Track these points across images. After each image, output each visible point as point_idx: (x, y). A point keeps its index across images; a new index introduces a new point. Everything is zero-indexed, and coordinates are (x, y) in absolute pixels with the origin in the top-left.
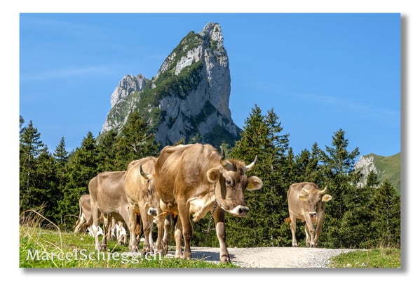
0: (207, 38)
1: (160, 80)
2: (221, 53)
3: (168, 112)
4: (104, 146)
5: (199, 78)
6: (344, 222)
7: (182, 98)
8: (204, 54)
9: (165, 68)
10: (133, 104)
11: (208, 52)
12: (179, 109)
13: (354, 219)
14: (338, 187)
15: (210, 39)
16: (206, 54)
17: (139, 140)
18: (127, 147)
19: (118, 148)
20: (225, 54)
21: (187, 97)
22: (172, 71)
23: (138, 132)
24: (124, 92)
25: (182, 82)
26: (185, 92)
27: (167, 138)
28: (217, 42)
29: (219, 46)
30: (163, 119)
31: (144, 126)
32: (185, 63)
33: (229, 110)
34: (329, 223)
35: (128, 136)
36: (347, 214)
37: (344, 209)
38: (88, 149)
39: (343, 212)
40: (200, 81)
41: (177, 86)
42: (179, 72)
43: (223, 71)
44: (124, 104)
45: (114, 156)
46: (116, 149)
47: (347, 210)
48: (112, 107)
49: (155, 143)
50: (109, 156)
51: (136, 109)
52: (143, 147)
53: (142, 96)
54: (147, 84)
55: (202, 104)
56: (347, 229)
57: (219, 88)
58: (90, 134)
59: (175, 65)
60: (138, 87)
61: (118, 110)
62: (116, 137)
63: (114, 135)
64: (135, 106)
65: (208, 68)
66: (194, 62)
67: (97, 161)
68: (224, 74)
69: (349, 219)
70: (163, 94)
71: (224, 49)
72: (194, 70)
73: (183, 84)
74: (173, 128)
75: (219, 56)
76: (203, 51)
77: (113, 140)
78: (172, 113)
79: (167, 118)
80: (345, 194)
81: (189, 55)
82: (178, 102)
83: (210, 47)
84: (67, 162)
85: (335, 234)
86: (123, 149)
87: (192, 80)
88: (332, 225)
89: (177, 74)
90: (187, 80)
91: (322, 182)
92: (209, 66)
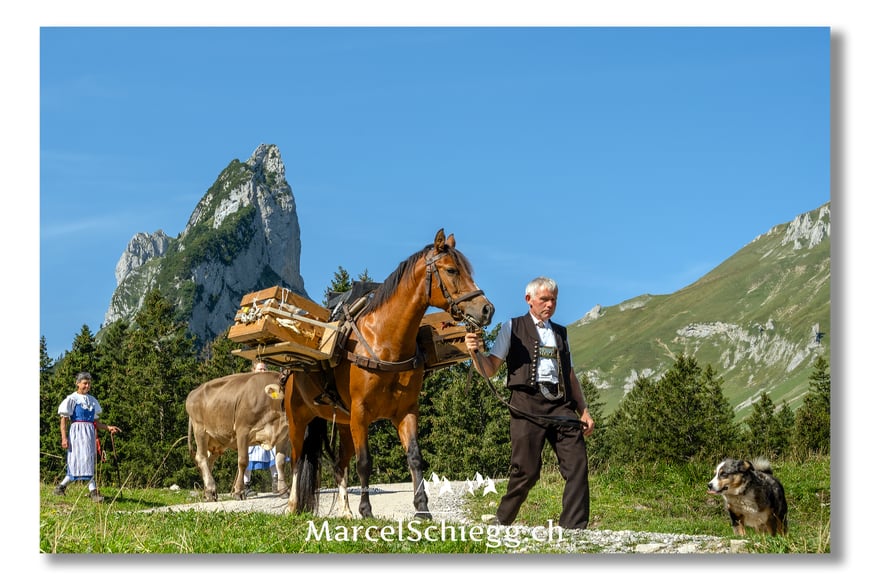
0: (259, 169)
1: (190, 237)
2: (283, 190)
3: (207, 287)
4: (109, 346)
5: (250, 231)
6: (487, 439)
7: (226, 263)
8: (255, 194)
9: (197, 219)
10: (150, 278)
11: (262, 190)
12: (223, 281)
13: (502, 433)
14: (475, 385)
15: (264, 170)
16: (259, 194)
17: (162, 333)
18: (145, 344)
19: (131, 347)
20: (288, 192)
21: (234, 261)
22: (209, 223)
23: (160, 320)
24: (135, 259)
25: (225, 238)
26: (230, 253)
27: (207, 327)
28: (275, 173)
29: (278, 180)
30: (199, 299)
31: (169, 311)
32: (227, 209)
33: (300, 277)
34: (465, 443)
35: (145, 327)
36: (492, 427)
37: (486, 419)
38: (83, 351)
39: (485, 424)
40: (253, 235)
41: (218, 246)
42: (220, 223)
43: (287, 218)
44: (137, 278)
45: (125, 361)
46: (127, 350)
47: (491, 420)
48: (118, 285)
49: (189, 336)
50: (118, 362)
51: (156, 286)
52: (169, 343)
53: (164, 264)
54: (171, 245)
55: (259, 271)
56: (494, 450)
57: (284, 245)
58: (86, 329)
59: (212, 213)
60: (157, 251)
61: (128, 288)
62: (127, 331)
63: (123, 327)
64: (154, 281)
65: (263, 215)
66: (241, 207)
67: (98, 371)
68: (289, 223)
69: (494, 434)
70: (196, 259)
71: (286, 183)
72: (243, 219)
73: (227, 242)
74: (215, 311)
75: (280, 195)
76: (255, 190)
77: (123, 335)
78: (213, 288)
79: (205, 296)
80: (486, 395)
81: (234, 196)
82: (222, 271)
83: (265, 182)
84: (51, 374)
85: (474, 459)
86: (138, 349)
87: (240, 236)
88: (469, 445)
89: (216, 226)
90: (232, 235)
91: (449, 380)
92: (265, 212)
